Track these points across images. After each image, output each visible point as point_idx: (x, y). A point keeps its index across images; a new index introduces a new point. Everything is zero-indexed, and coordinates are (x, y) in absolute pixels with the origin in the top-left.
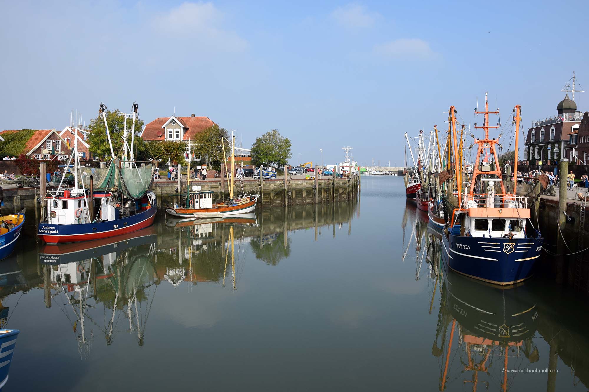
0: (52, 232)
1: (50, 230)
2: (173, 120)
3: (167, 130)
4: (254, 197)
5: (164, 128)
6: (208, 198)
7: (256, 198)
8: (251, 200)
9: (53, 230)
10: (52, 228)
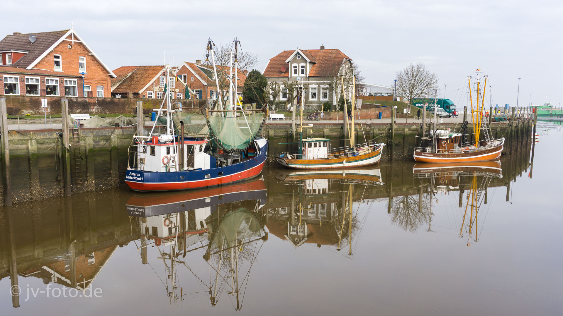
0: (137, 179)
1: (136, 176)
2: (298, 53)
3: (291, 65)
4: (379, 146)
5: (288, 62)
6: (324, 146)
7: (382, 147)
8: (374, 149)
9: (138, 177)
10: (137, 175)
